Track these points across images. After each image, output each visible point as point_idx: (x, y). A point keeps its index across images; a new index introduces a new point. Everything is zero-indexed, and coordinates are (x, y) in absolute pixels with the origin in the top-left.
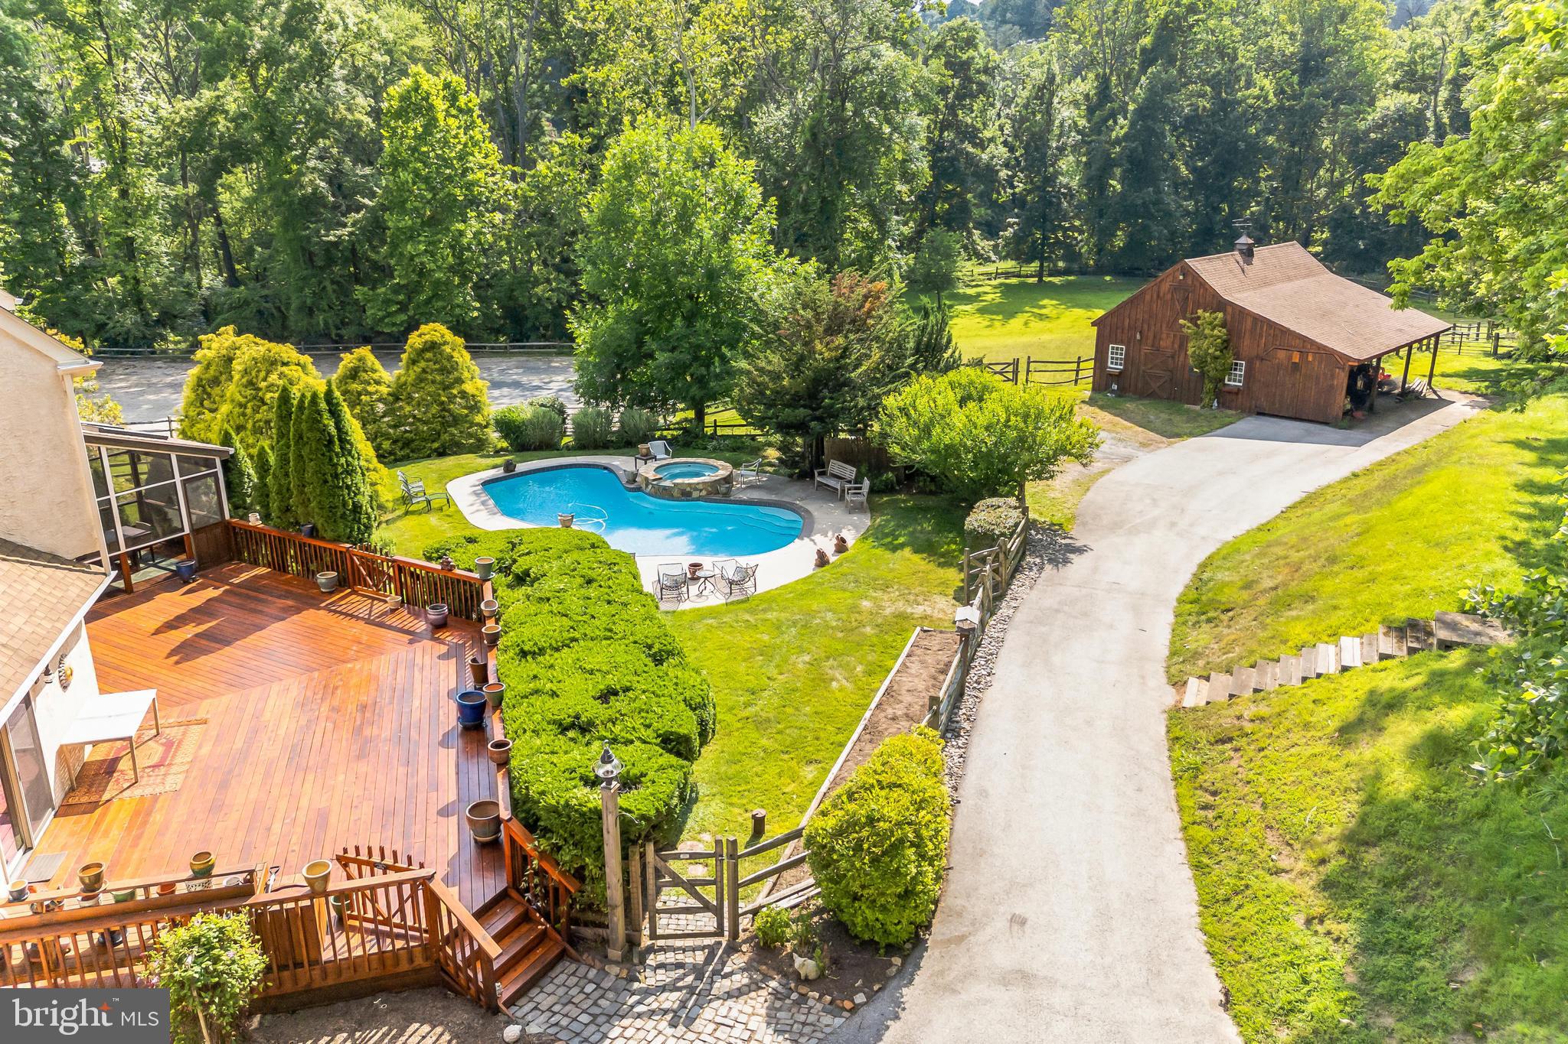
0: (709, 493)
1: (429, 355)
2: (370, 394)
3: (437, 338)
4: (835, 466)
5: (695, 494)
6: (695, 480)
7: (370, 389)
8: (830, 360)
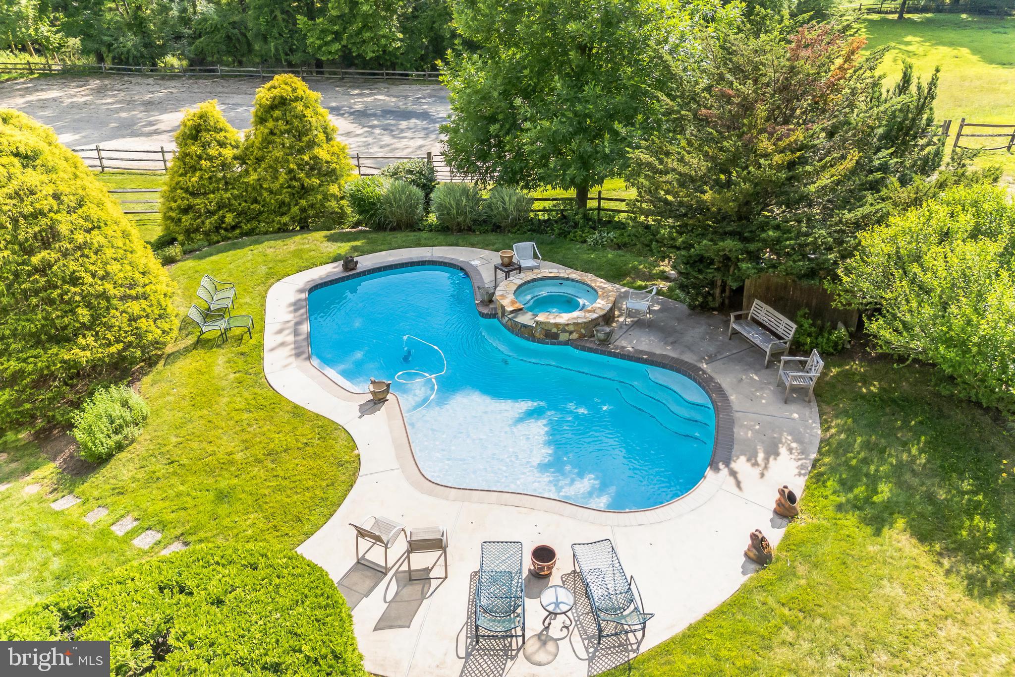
0: (582, 336)
1: (277, 113)
2: (210, 159)
3: (286, 92)
4: (760, 310)
5: (563, 337)
6: (564, 318)
7: (212, 152)
8: (780, 167)
